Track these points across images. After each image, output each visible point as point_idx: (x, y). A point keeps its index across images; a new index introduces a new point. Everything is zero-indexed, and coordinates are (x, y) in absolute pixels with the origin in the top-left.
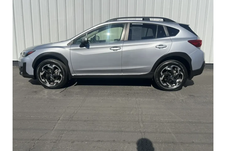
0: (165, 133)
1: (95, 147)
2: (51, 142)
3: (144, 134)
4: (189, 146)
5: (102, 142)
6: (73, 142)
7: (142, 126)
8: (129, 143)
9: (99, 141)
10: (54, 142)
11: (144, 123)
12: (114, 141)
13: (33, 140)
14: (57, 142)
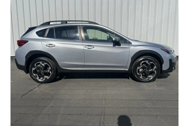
0: (120, 108)
1: (65, 119)
2: (33, 116)
3: (104, 109)
4: (136, 117)
5: (71, 115)
6: (49, 116)
7: (104, 103)
8: (91, 116)
9: (69, 114)
10: (35, 116)
11: (106, 101)
12: (80, 114)
13: (20, 114)
14: (38, 115)
